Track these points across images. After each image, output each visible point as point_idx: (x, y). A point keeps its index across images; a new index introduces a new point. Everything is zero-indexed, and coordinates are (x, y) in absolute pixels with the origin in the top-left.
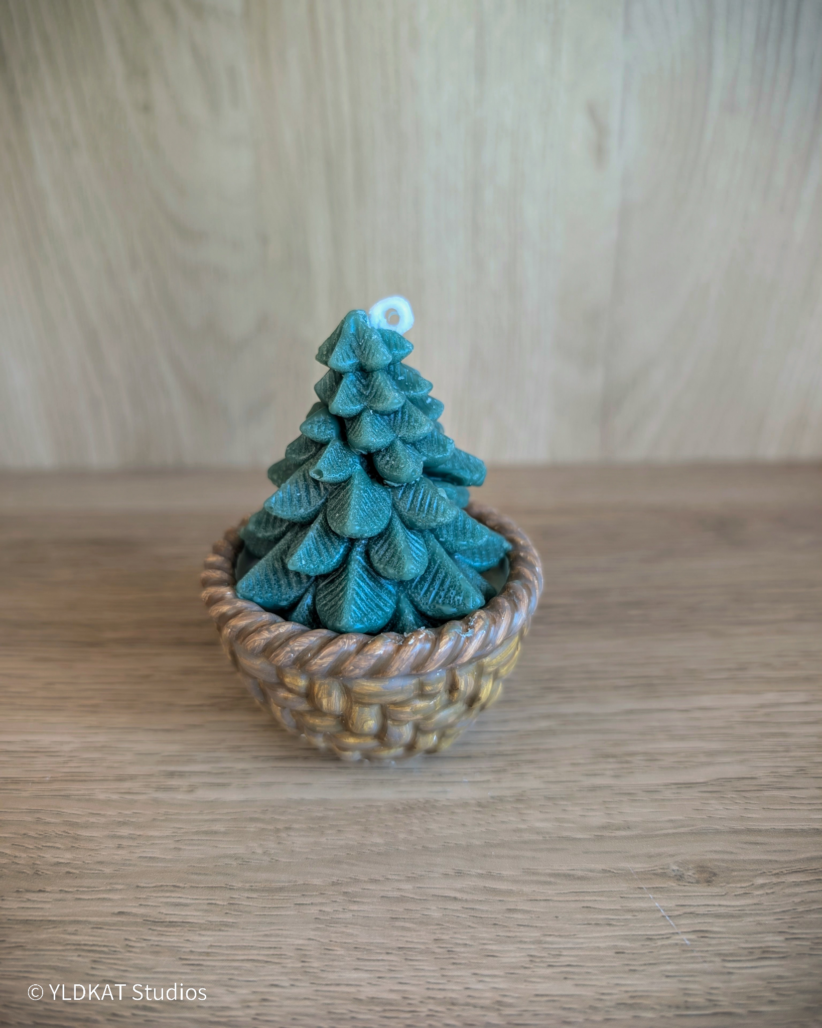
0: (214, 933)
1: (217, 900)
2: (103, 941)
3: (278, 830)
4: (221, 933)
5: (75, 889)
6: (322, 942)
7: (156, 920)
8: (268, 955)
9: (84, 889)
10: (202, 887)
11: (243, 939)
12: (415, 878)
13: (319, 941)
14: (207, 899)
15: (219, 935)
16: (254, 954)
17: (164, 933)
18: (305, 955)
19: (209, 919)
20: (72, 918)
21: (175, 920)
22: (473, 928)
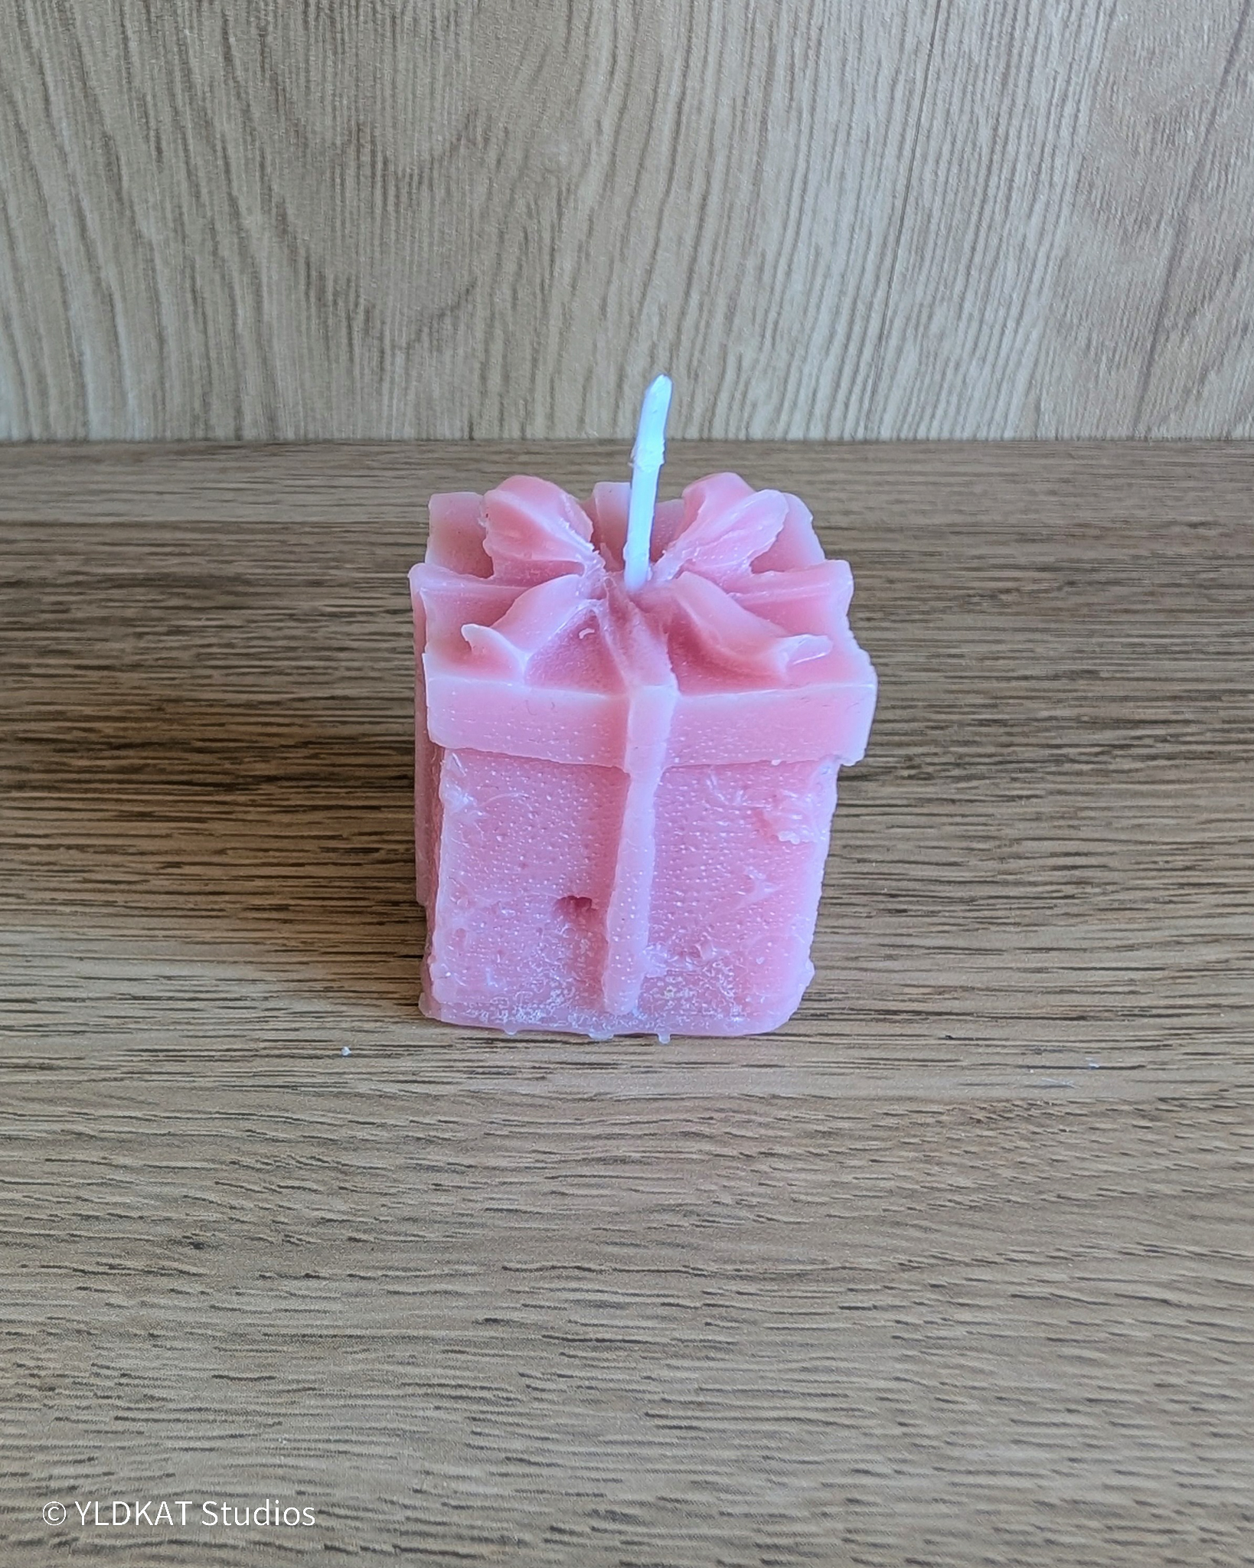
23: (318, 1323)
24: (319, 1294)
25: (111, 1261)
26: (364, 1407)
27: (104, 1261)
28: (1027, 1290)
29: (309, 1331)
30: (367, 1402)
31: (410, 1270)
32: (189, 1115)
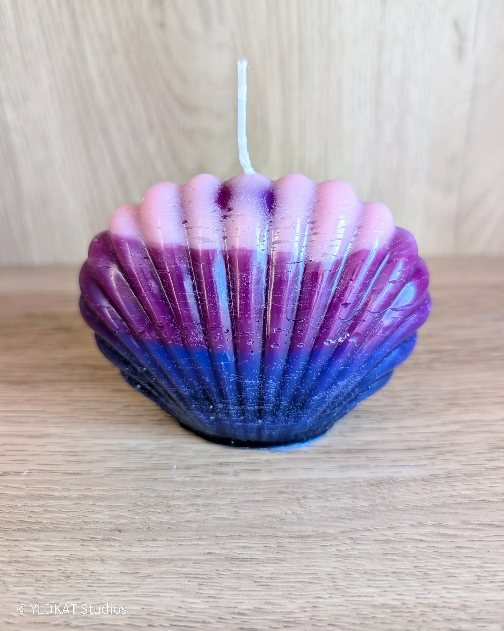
0: (272, 565)
1: (269, 544)
2: (202, 571)
3: (298, 499)
4: (277, 565)
5: (176, 538)
6: (343, 570)
7: (234, 557)
8: (310, 578)
9: (182, 538)
10: (258, 536)
11: (292, 569)
12: (393, 527)
13: (341, 569)
14: (263, 544)
15: (276, 566)
16: (301, 578)
17: (241, 566)
18: (334, 578)
19: (267, 556)
20: (179, 557)
21: (245, 557)
22: (437, 559)
23: (155, 555)
24: (156, 545)
25: (92, 536)
26: (166, 581)
27: (90, 536)
28: (380, 538)
29: (152, 558)
30: (167, 580)
31: (186, 537)
32: (123, 489)
